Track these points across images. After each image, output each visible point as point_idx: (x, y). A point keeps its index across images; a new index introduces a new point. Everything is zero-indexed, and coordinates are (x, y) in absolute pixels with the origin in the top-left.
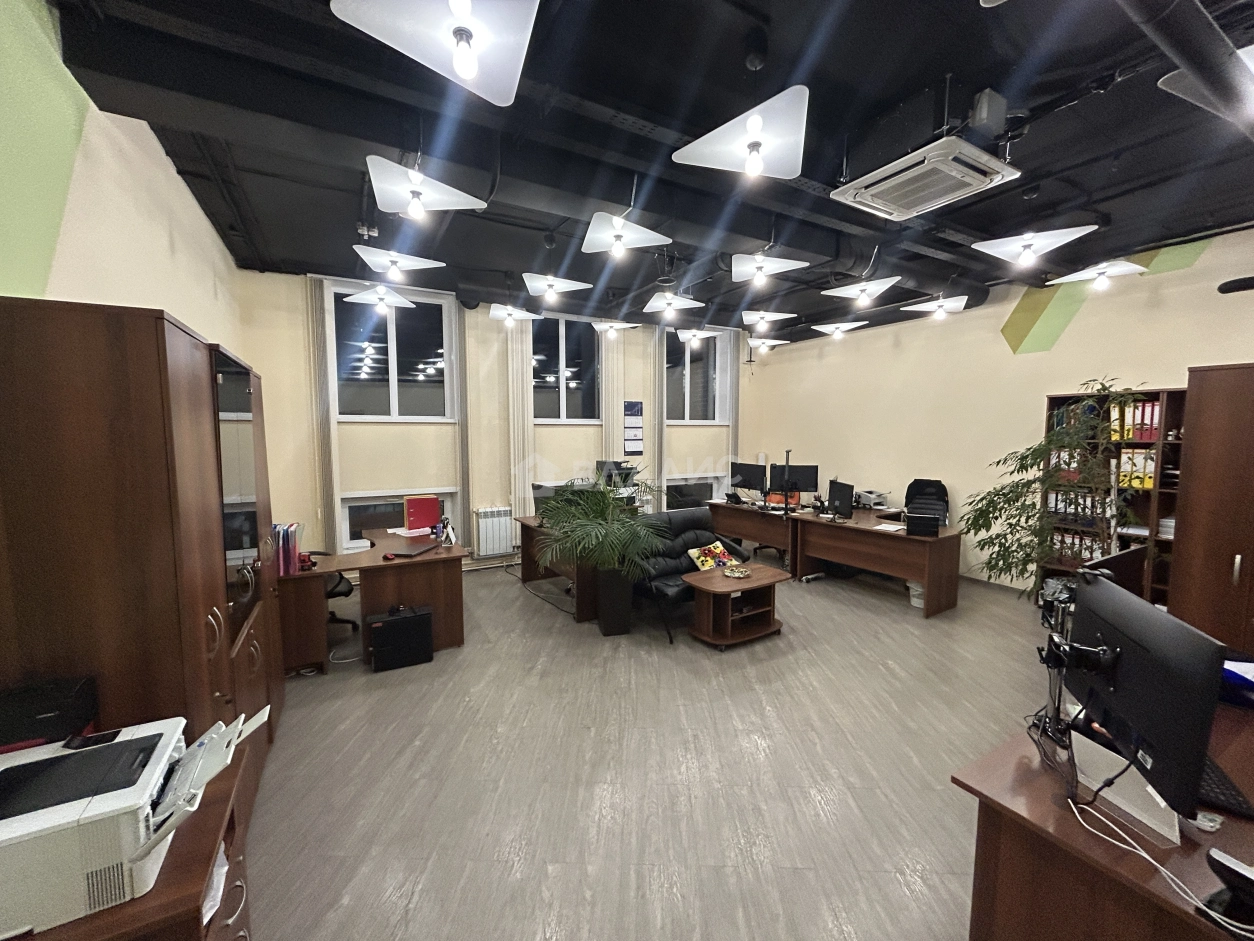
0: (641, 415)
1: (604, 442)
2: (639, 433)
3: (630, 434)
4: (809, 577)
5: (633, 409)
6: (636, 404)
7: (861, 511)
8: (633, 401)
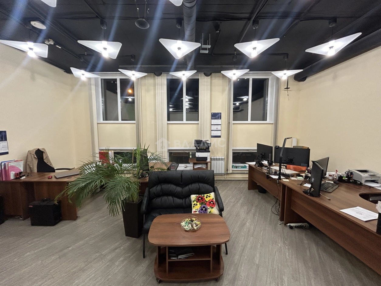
0: (221, 119)
1: (200, 131)
2: (219, 127)
3: (214, 128)
4: (292, 225)
5: (216, 116)
6: (218, 114)
7: (351, 185)
8: (216, 112)
